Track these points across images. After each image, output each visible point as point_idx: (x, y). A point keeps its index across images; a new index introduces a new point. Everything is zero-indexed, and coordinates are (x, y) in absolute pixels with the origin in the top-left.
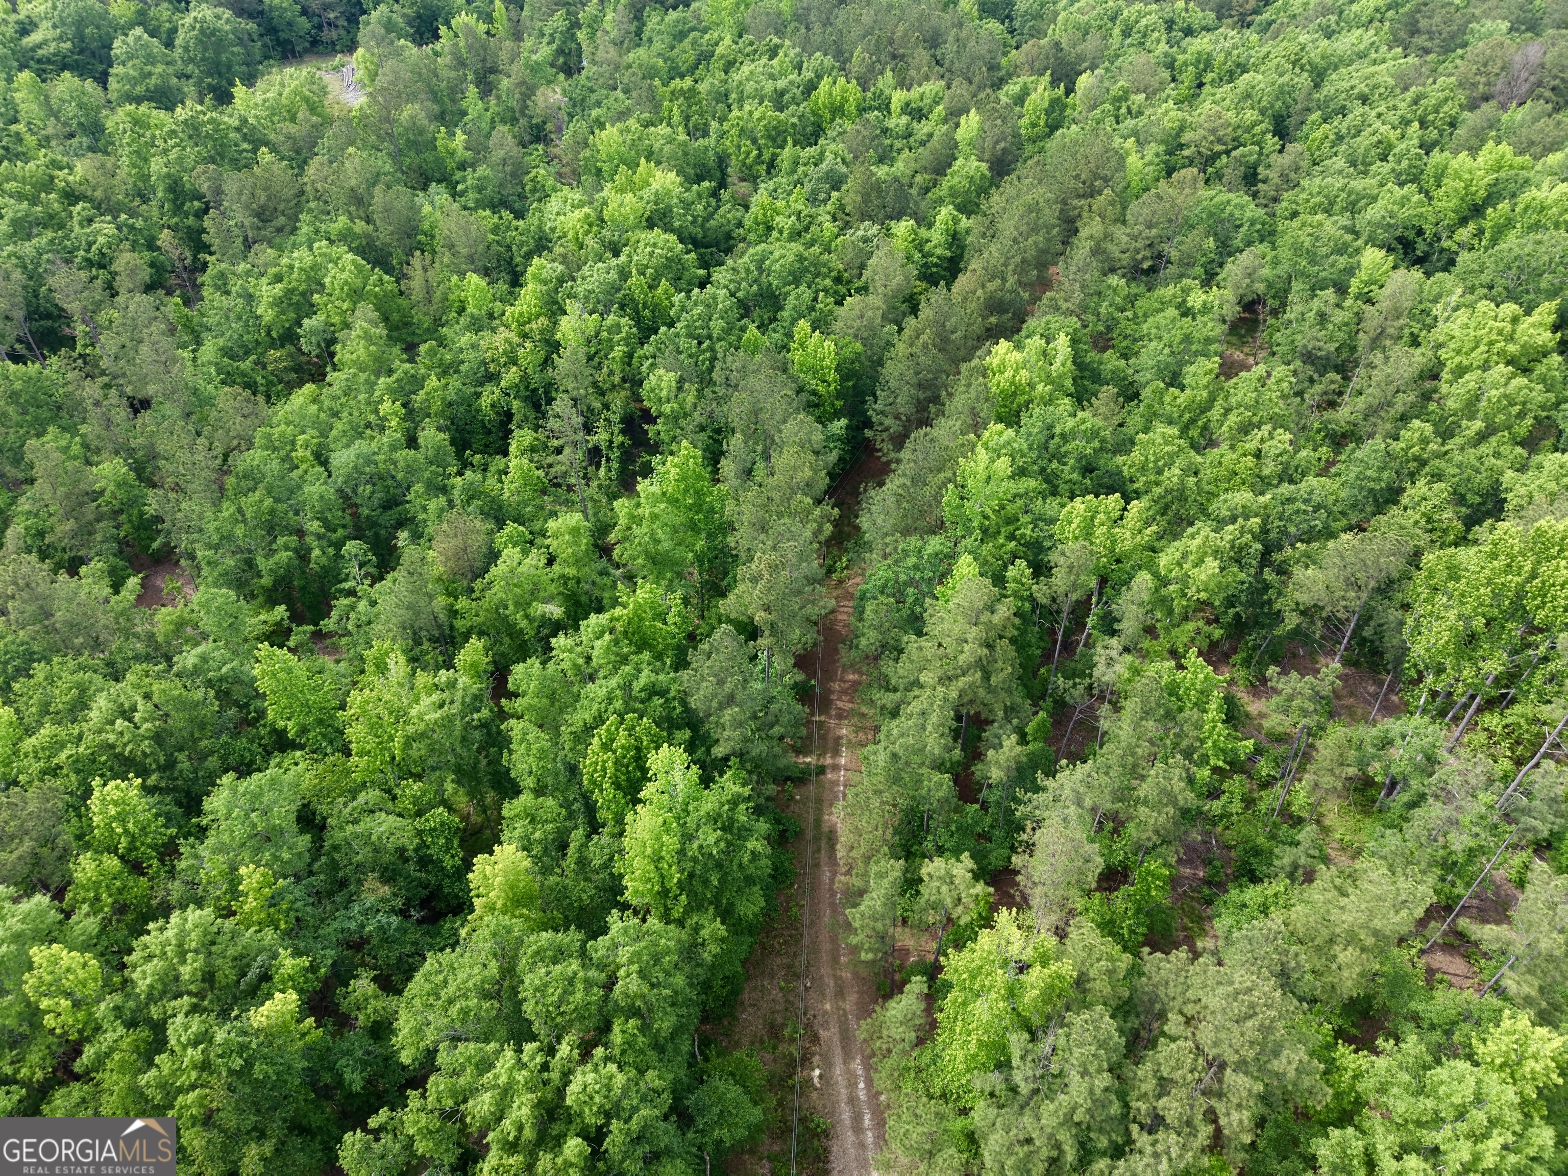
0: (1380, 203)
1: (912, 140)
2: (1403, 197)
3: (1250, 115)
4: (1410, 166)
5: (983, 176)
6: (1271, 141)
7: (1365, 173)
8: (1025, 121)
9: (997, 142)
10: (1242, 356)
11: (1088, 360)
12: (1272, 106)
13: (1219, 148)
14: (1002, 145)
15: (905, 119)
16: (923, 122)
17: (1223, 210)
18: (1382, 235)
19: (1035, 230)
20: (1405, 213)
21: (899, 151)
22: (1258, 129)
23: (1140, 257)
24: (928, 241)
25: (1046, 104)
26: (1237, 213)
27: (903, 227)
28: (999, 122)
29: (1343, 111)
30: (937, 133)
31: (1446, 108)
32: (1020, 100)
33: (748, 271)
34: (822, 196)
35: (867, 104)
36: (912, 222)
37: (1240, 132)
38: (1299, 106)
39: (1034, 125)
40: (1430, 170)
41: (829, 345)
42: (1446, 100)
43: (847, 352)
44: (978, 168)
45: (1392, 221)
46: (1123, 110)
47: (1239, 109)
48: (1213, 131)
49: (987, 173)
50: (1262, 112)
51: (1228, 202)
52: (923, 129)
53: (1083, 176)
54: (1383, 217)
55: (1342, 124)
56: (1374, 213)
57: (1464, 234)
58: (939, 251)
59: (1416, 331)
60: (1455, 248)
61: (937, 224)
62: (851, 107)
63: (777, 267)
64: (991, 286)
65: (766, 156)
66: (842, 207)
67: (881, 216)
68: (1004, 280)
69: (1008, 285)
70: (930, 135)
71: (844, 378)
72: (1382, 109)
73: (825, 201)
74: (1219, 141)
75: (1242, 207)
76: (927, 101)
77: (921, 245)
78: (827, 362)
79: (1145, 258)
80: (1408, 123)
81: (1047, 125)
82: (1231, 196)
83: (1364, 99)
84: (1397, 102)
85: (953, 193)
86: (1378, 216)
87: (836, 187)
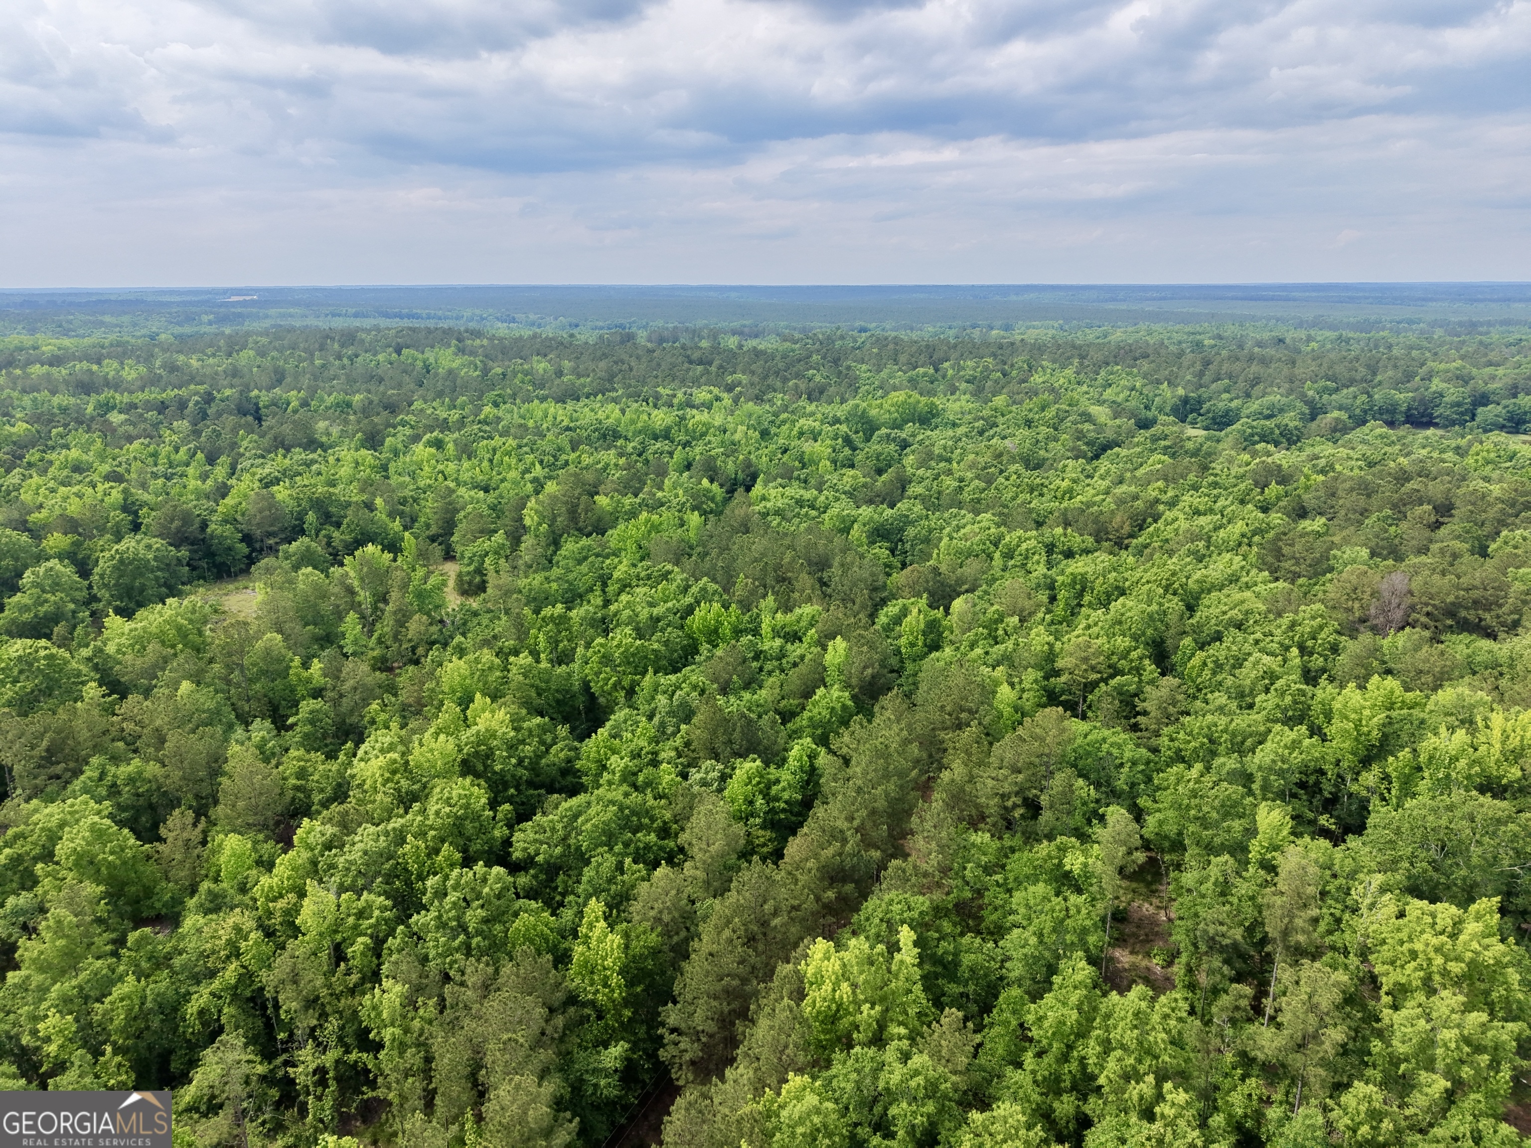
0: (1269, 745)
1: (784, 661)
2: (1294, 741)
3: (1122, 642)
4: (1295, 702)
5: (844, 707)
6: (1149, 667)
7: (1251, 706)
8: (903, 641)
9: (865, 667)
10: (1152, 910)
11: (940, 952)
12: (1144, 634)
13: (1095, 676)
14: (869, 671)
15: (778, 642)
16: (797, 644)
17: (1099, 749)
18: (1277, 783)
19: (886, 776)
20: (1297, 758)
21: (770, 673)
22: (1134, 655)
23: (1009, 804)
24: (777, 781)
25: (922, 626)
26: (1115, 752)
27: (748, 766)
28: (865, 649)
29: (1218, 637)
30: (809, 657)
31: (1323, 635)
32: (898, 620)
33: (553, 830)
34: (670, 730)
35: (742, 627)
36: (758, 763)
37: (1115, 658)
38: (1172, 631)
39: (912, 645)
40: (1316, 708)
41: (615, 939)
42: (1321, 628)
43: (637, 947)
44: (839, 698)
45: (1285, 766)
46: (1000, 632)
47: (1110, 636)
48: (1085, 660)
49: (850, 703)
50: (1135, 638)
51: (1104, 740)
52: (795, 650)
53: (948, 708)
54: (1274, 761)
55: (1218, 651)
56: (1264, 756)
57: (1370, 778)
58: (786, 796)
59: (1338, 913)
60: (1364, 793)
61: (791, 760)
62: (726, 629)
63: (588, 826)
64: (830, 851)
65: (626, 683)
66: (687, 744)
67: (727, 753)
68: (844, 841)
69: (848, 848)
70: (802, 657)
71: (631, 984)
72: (1258, 635)
73: (674, 734)
74: (1093, 668)
75: (1119, 746)
76: (803, 624)
77: (768, 787)
78: (609, 962)
79: (1015, 806)
80: (1287, 649)
81: (925, 645)
82: (1106, 733)
83: (1239, 626)
84: (1272, 628)
85: (813, 724)
86: (1268, 760)
87: (687, 719)
